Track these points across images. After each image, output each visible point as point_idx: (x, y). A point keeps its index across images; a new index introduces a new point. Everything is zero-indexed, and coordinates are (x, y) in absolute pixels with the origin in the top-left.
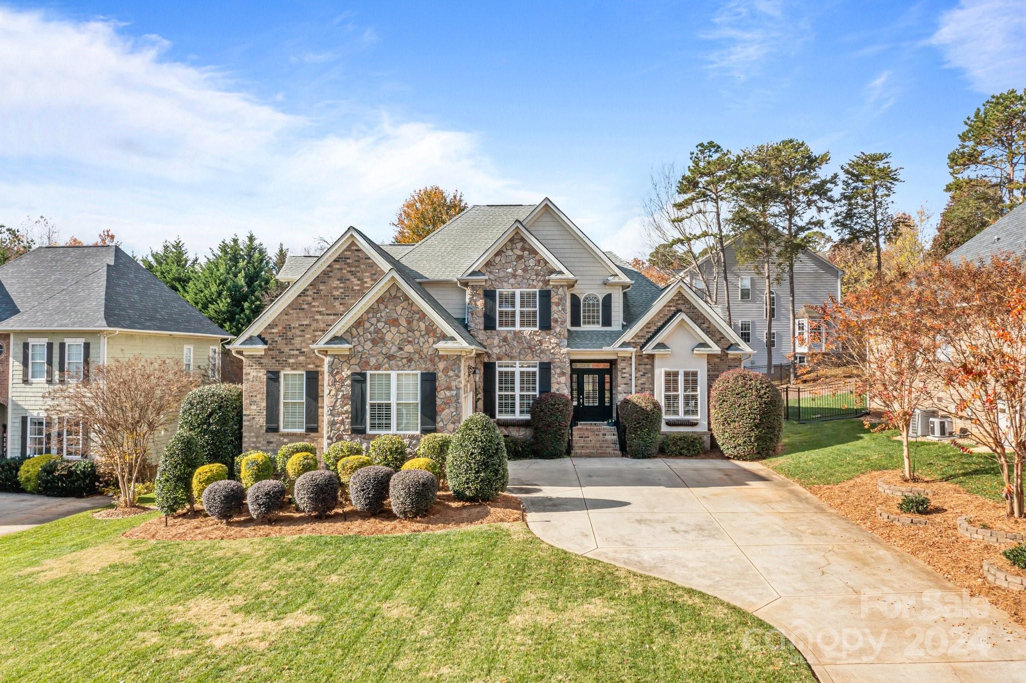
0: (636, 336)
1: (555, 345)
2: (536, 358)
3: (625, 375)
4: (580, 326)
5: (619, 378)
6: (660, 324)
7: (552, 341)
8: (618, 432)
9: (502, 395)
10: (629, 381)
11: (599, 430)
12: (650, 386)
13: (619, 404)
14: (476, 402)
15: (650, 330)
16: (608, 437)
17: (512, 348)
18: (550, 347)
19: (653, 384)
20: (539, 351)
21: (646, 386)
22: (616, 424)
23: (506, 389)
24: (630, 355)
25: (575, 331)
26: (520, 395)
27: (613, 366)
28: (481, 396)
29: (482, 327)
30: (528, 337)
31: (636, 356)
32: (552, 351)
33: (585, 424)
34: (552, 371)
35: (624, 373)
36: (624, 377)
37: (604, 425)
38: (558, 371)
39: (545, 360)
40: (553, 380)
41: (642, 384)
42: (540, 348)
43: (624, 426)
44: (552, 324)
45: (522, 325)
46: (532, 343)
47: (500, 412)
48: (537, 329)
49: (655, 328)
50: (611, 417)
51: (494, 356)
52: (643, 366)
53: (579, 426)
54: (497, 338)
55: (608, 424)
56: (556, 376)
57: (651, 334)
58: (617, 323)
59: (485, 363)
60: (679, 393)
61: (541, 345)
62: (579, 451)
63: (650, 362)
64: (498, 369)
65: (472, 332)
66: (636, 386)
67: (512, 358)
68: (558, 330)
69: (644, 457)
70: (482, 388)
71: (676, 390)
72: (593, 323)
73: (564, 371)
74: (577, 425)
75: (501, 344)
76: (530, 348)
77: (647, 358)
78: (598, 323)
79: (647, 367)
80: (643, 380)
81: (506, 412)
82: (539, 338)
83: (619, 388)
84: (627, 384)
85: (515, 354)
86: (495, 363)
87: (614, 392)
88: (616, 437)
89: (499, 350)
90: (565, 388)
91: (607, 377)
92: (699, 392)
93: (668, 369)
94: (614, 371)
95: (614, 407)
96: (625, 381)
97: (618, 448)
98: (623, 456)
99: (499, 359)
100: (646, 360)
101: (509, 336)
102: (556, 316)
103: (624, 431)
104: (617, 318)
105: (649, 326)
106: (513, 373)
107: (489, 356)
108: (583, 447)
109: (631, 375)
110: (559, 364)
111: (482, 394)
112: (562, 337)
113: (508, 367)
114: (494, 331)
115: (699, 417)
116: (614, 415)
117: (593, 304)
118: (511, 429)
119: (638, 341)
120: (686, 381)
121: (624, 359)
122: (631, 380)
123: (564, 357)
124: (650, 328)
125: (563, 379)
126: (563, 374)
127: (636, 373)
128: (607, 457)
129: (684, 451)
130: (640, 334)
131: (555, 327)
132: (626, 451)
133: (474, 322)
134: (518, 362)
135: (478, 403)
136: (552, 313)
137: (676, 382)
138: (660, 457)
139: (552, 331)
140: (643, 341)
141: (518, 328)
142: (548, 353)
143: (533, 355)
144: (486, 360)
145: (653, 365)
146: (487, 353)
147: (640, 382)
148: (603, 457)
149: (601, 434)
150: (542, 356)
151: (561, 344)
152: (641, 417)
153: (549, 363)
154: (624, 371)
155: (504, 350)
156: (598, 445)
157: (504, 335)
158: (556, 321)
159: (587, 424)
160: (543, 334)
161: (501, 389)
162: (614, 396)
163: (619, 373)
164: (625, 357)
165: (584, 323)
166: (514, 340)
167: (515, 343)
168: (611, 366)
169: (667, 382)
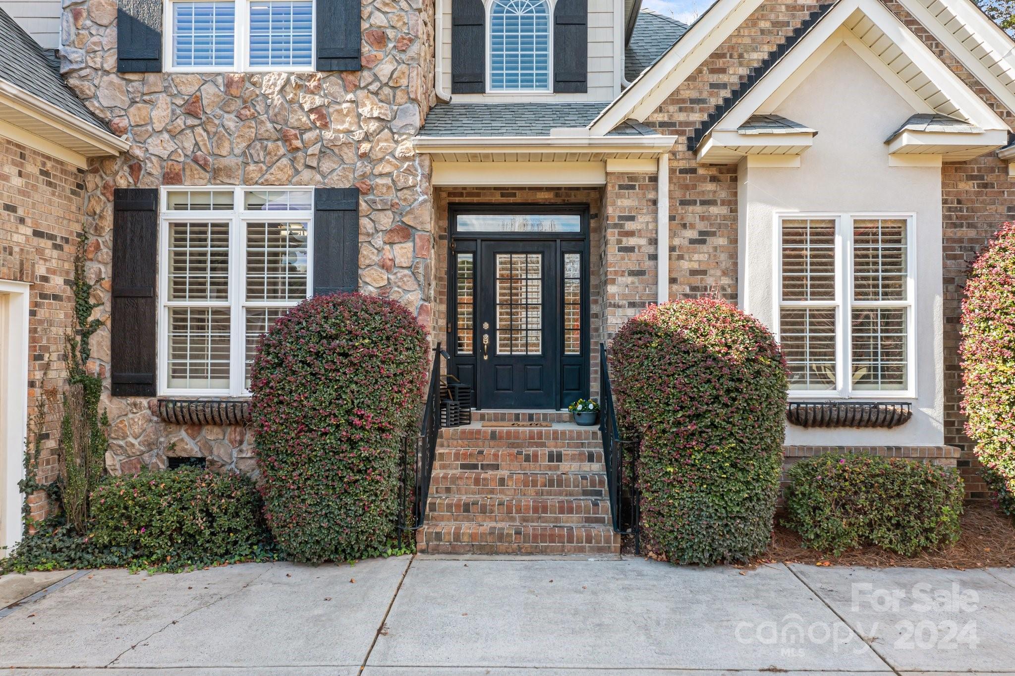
0: (674, 99)
1: (373, 126)
2: (306, 174)
3: (632, 241)
4: (482, 91)
5: (612, 254)
6: (757, 57)
7: (365, 111)
8: (606, 445)
9: (183, 311)
10: (648, 264)
11: (537, 440)
12: (725, 281)
13: (609, 343)
14: (86, 335)
15: (723, 78)
16: (570, 467)
17: (216, 137)
18: (359, 135)
19: (734, 271)
20: (315, 149)
21: (710, 281)
22: (599, 417)
23: (198, 291)
24: (650, 168)
25: (464, 106)
26: (249, 311)
27: (593, 223)
28: (101, 313)
29: (111, 62)
30: (277, 100)
31: (672, 171)
32: (365, 147)
33: (496, 418)
34: (365, 222)
35: (631, 234)
36: (631, 249)
37: (560, 420)
38: (386, 220)
39: (339, 180)
40: (367, 255)
41: (693, 273)
42: (320, 139)
43: (631, 427)
44: (366, 49)
45: (257, 55)
46: (293, 120)
47: (177, 372)
48: (311, 69)
49: (743, 71)
50: (586, 395)
51: (153, 167)
52: (698, 209)
53: (475, 426)
54: (163, 100)
55: (575, 418)
56: (378, 241)
57: (726, 93)
58: (605, 79)
59: (120, 195)
60: (838, 300)
61: (325, 126)
62: (447, 527)
63: (723, 195)
64: (167, 216)
65: (73, 82)
66: (673, 281)
67: (216, 174)
68: (385, 69)
69: (717, 561)
70: (107, 283)
71: (824, 288)
72: (527, 82)
73: (407, 220)
74: (461, 419)
75: (180, 122)
76: (285, 139)
77: (713, 179)
78: (542, 82)
79: (714, 210)
80: (699, 258)
81: (197, 373)
82: (318, 101)
83: (611, 289)
84: (640, 273)
85: (231, 161)
86: (155, 193)
87: (594, 309)
88: (597, 467)
89: (171, 146)
90: (411, 284)
91: (572, 265)
92: (911, 299)
93: (795, 213)
94: (593, 237)
95: (595, 359)
96: (631, 262)
97: (608, 516)
98: (623, 550)
99: (171, 178)
100: (710, 187)
101: (209, 92)
102: (379, 19)
103: (634, 449)
104: (606, 65)
105: (720, 63)
106: (221, 231)
107: (135, 168)
108: (467, 508)
109: (654, 242)
110: (391, 197)
111: (108, 307)
112: (400, 96)
113: (206, 207)
114: (151, 77)
115: (910, 393)
116: (595, 386)
117: (527, 22)
118: (211, 434)
119: (682, 117)
120: (861, 260)
121: (629, 183)
122: (654, 257)
123: (408, 171)
124: (723, 71)
125: (402, 253)
126: (405, 232)
127: (673, 234)
128: (562, 552)
129: (883, 535)
130: (686, 94)
131: (377, 60)
132: (638, 530)
133: (82, 44)
134: (239, 192)
135: (93, 340)
136: (365, 12)
137: (825, 261)
138: (780, 558)
139: (366, 75)
140: (697, 117)
141: (241, 64)
142: (349, 155)
143: (293, 161)
144: (123, 183)
145: (733, 205)
146: (125, 155)
147: (686, 265)
148: (543, 552)
149: (543, 452)
150: (326, 166)
151: (397, 124)
152: (707, 391)
153: (354, 193)
154: (629, 226)
155: (189, 145)
156: (528, 501)
157: (191, 90)
158: (381, 39)
159: (503, 418)
160: (333, 84)
161: (178, 290)
162: (594, 323)
163: (612, 235)
164: (632, 177)
165: (497, 82)
166: (224, 107)
167: (230, 122)
168: (584, 224)
169: (791, 261)
